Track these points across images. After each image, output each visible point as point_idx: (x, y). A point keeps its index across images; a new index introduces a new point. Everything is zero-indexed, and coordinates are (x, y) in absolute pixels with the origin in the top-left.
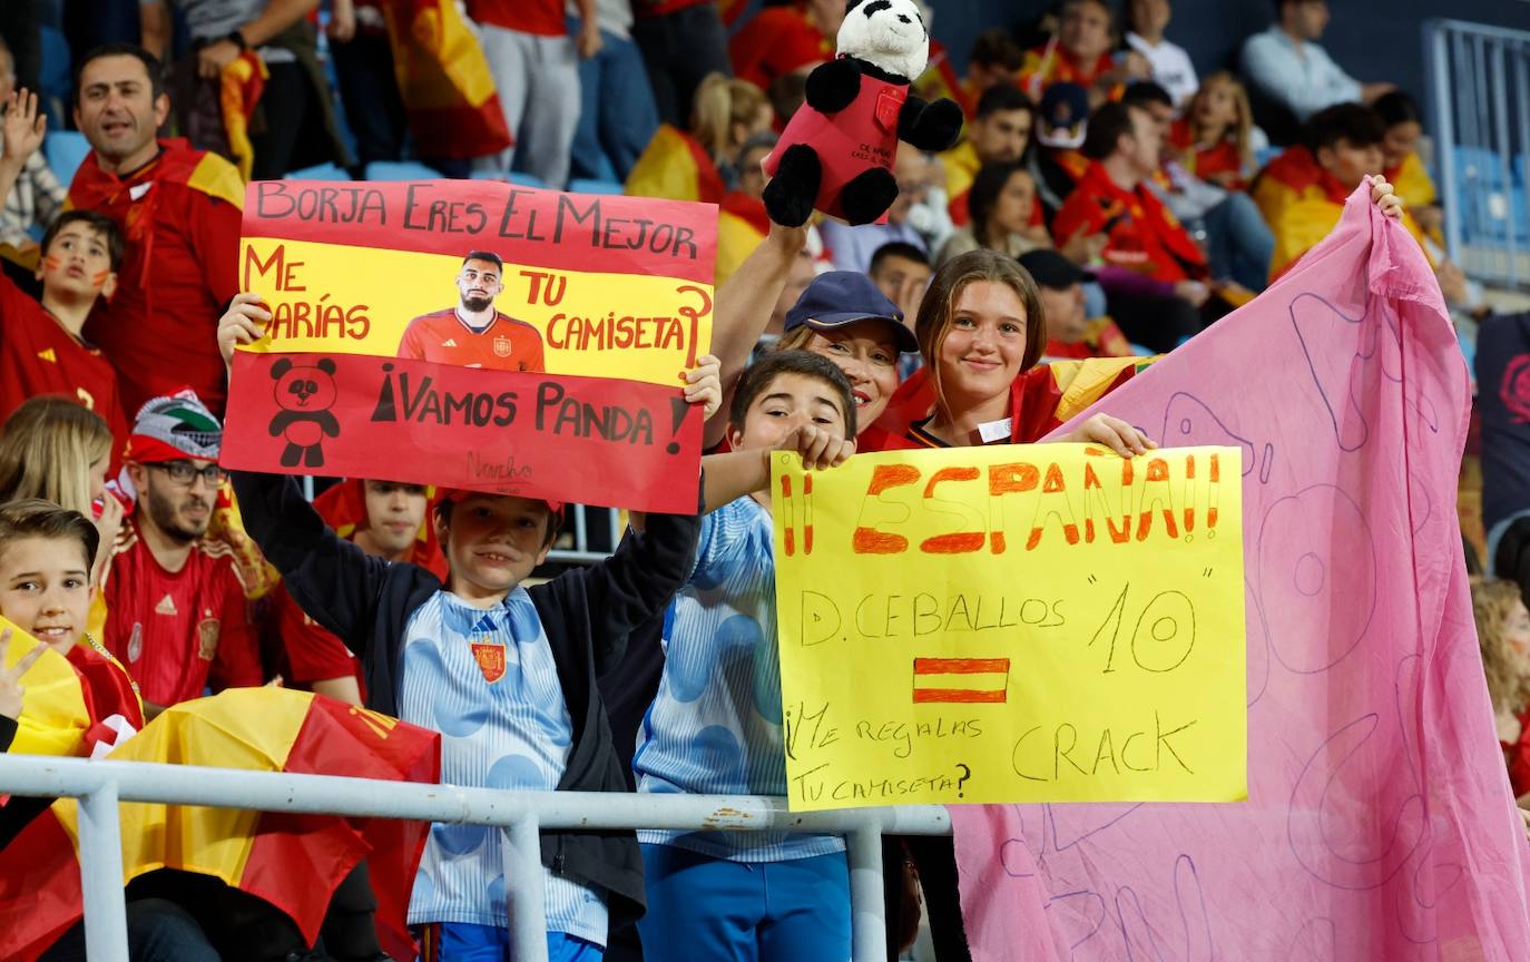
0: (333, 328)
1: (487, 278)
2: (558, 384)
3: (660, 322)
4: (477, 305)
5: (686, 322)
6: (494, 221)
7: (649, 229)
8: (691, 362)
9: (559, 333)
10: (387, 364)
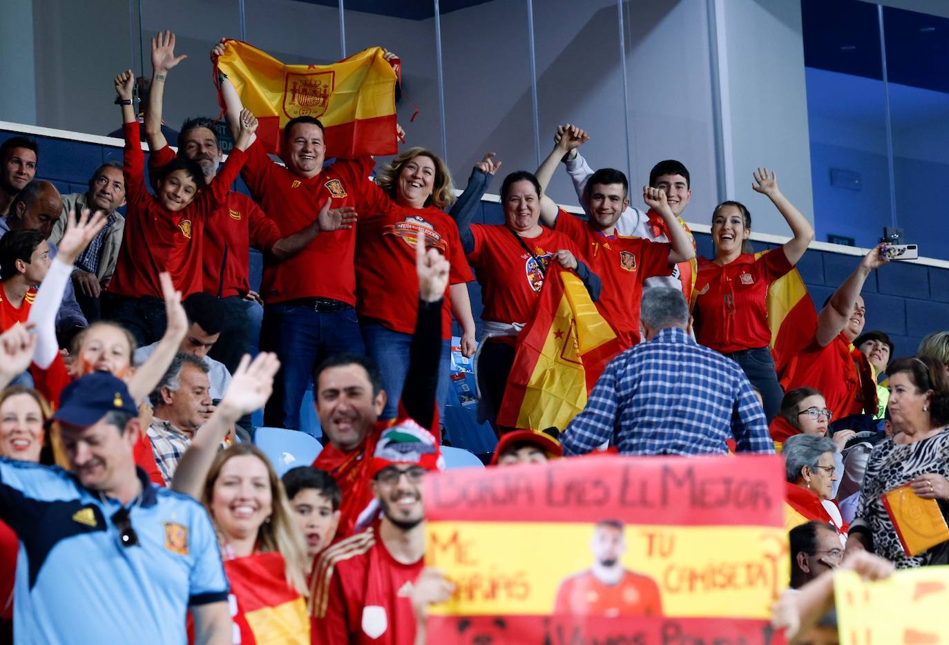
0: (502, 593)
1: (615, 541)
2: (675, 625)
3: (749, 566)
4: (609, 563)
5: (768, 565)
6: (615, 492)
7: (734, 487)
8: (775, 596)
9: (673, 580)
10: (546, 620)
